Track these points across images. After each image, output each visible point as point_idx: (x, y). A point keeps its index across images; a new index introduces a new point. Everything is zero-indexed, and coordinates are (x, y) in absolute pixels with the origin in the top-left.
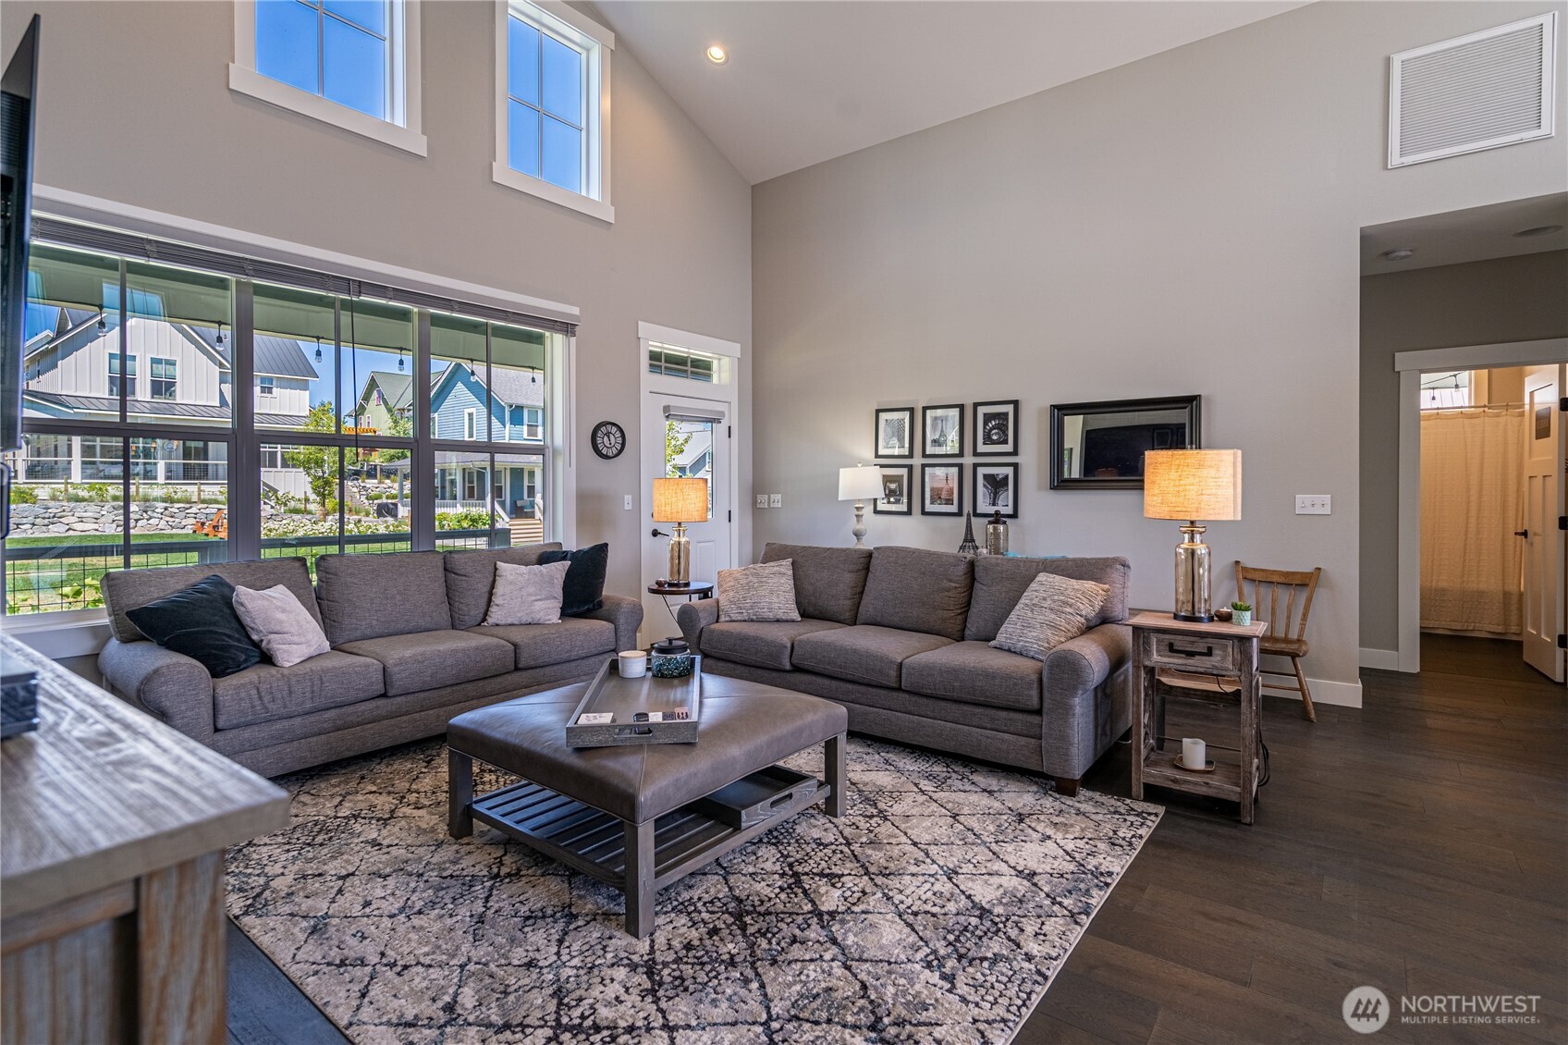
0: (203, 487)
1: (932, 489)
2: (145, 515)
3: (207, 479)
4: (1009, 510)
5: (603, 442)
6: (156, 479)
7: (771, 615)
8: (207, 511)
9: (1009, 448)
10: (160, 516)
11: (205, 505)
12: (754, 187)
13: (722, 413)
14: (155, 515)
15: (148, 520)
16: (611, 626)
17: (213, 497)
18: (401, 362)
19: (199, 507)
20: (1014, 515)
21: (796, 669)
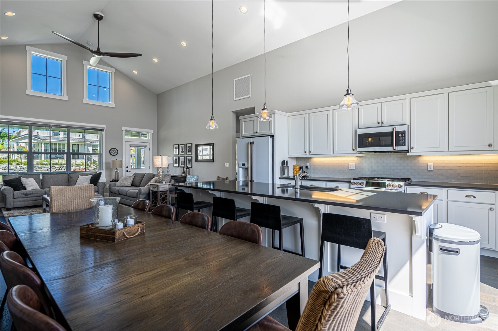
0: (76, 161)
1: (181, 162)
2: (60, 168)
3: (79, 159)
4: (191, 166)
5: (112, 152)
6: (64, 158)
7: (125, 185)
8: (77, 167)
9: (190, 153)
10: (64, 169)
11: (77, 166)
12: (157, 95)
13: (147, 145)
14: (63, 168)
15: (61, 170)
16: (97, 187)
17: (79, 164)
18: (79, 135)
19: (75, 166)
20: (192, 167)
21: (120, 194)
